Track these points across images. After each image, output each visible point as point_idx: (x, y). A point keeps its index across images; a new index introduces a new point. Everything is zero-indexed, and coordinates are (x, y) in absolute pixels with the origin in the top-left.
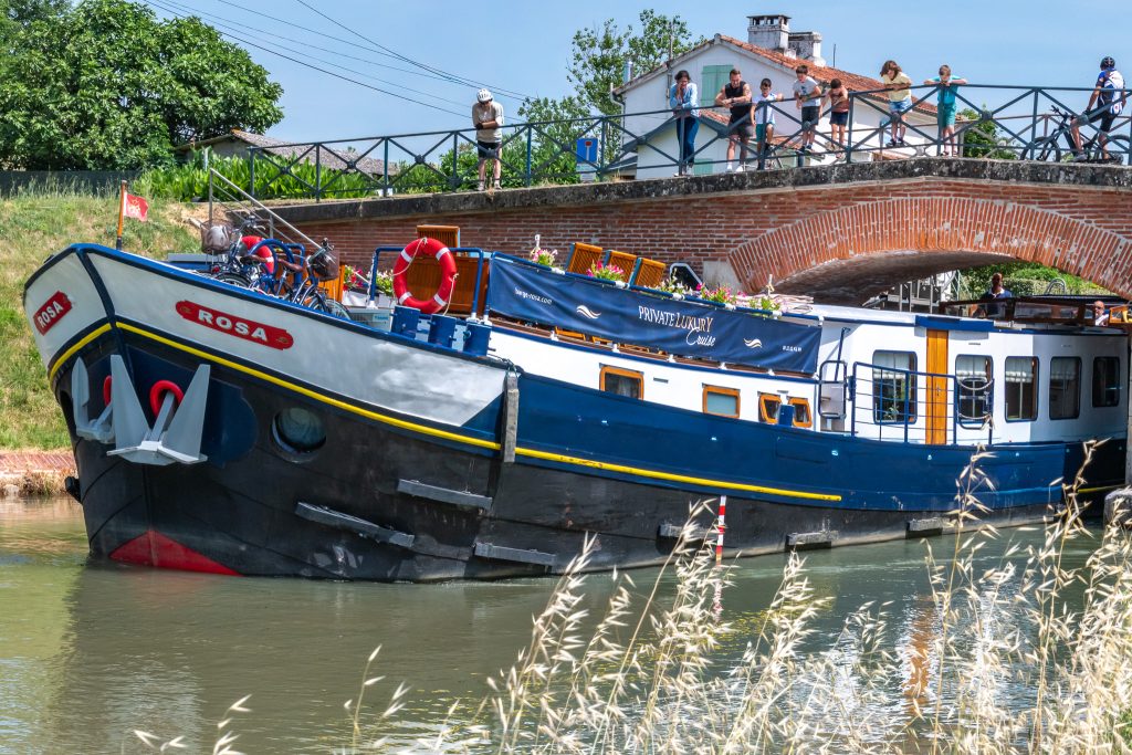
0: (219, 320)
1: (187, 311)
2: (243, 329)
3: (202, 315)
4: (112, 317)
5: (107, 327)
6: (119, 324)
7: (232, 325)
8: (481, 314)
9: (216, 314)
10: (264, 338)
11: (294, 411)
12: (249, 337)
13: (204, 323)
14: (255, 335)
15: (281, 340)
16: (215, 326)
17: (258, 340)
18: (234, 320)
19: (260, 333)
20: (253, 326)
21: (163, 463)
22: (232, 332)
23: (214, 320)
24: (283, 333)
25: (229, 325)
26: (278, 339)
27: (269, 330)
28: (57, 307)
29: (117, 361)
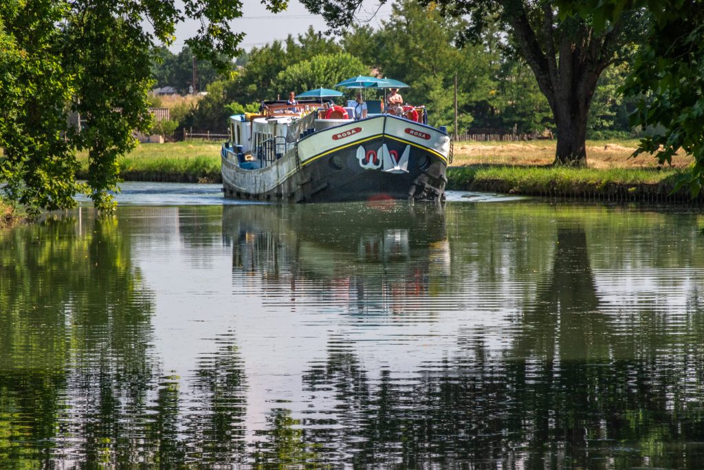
1: (408, 131)
2: (420, 135)
3: (411, 132)
5: (378, 136)
6: (385, 136)
14: (422, 136)
18: (419, 132)
20: (423, 134)
23: (414, 133)
24: (429, 135)
26: (427, 137)
28: (353, 132)
29: (385, 145)
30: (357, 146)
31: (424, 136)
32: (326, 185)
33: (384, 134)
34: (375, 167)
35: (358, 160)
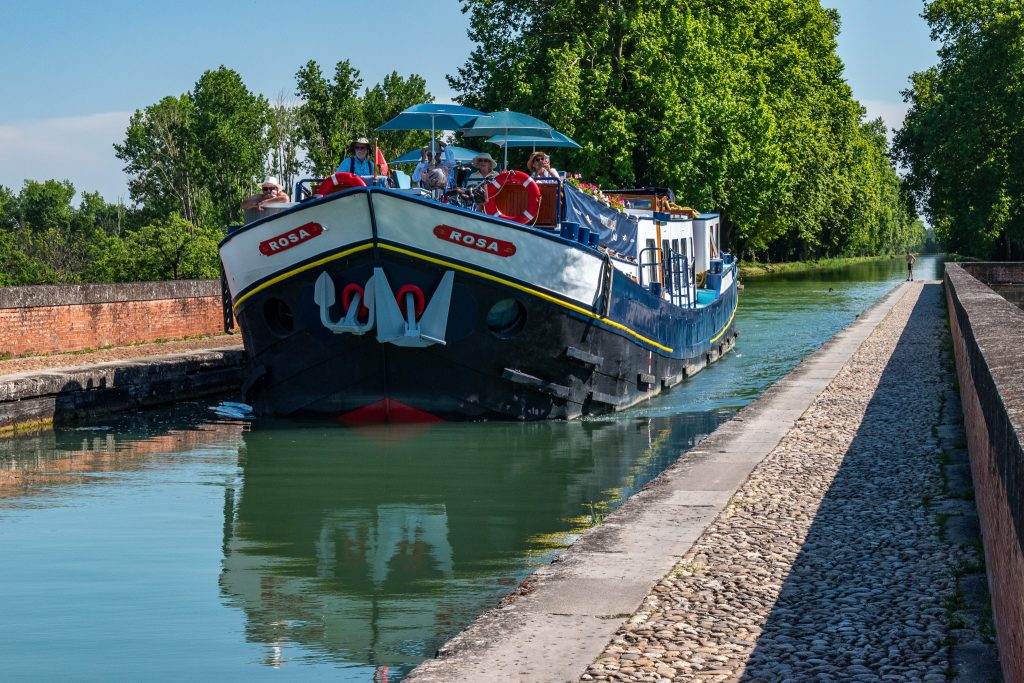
0: (465, 238)
2: (482, 243)
3: (453, 235)
5: (371, 245)
6: (379, 244)
7: (475, 241)
9: (464, 233)
10: (496, 249)
12: (485, 250)
14: (490, 247)
16: (461, 243)
17: (492, 252)
20: (490, 241)
21: (423, 345)
22: (473, 246)
23: (461, 238)
24: (509, 244)
25: (472, 241)
26: (506, 249)
27: (500, 243)
28: (303, 234)
29: (379, 272)
30: (315, 273)
31: (494, 246)
32: (262, 370)
33: (375, 240)
34: (358, 330)
35: (318, 308)
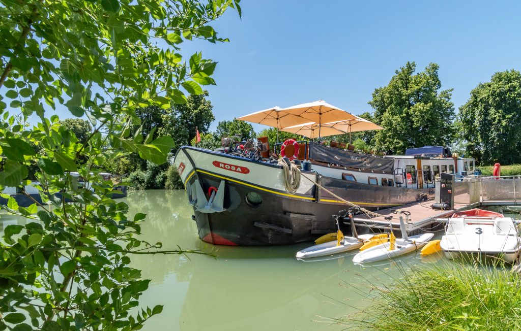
0: (226, 166)
1: (216, 164)
3: (221, 165)
4: (195, 169)
5: (194, 172)
6: (197, 170)
7: (230, 167)
8: (307, 160)
9: (225, 164)
10: (240, 170)
11: (252, 193)
12: (236, 171)
13: (222, 167)
14: (237, 170)
15: (246, 171)
16: (225, 168)
17: (239, 172)
18: (231, 166)
19: (239, 169)
20: (237, 167)
22: (230, 169)
23: (224, 166)
24: (246, 168)
25: (229, 167)
26: (245, 171)
27: (242, 168)
28: (182, 167)
29: (197, 181)
